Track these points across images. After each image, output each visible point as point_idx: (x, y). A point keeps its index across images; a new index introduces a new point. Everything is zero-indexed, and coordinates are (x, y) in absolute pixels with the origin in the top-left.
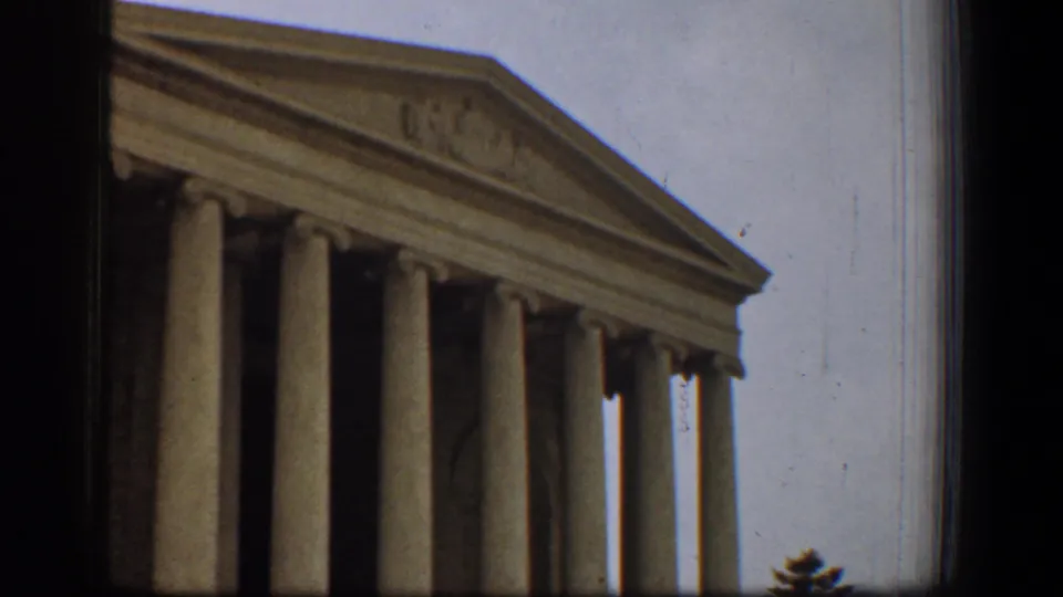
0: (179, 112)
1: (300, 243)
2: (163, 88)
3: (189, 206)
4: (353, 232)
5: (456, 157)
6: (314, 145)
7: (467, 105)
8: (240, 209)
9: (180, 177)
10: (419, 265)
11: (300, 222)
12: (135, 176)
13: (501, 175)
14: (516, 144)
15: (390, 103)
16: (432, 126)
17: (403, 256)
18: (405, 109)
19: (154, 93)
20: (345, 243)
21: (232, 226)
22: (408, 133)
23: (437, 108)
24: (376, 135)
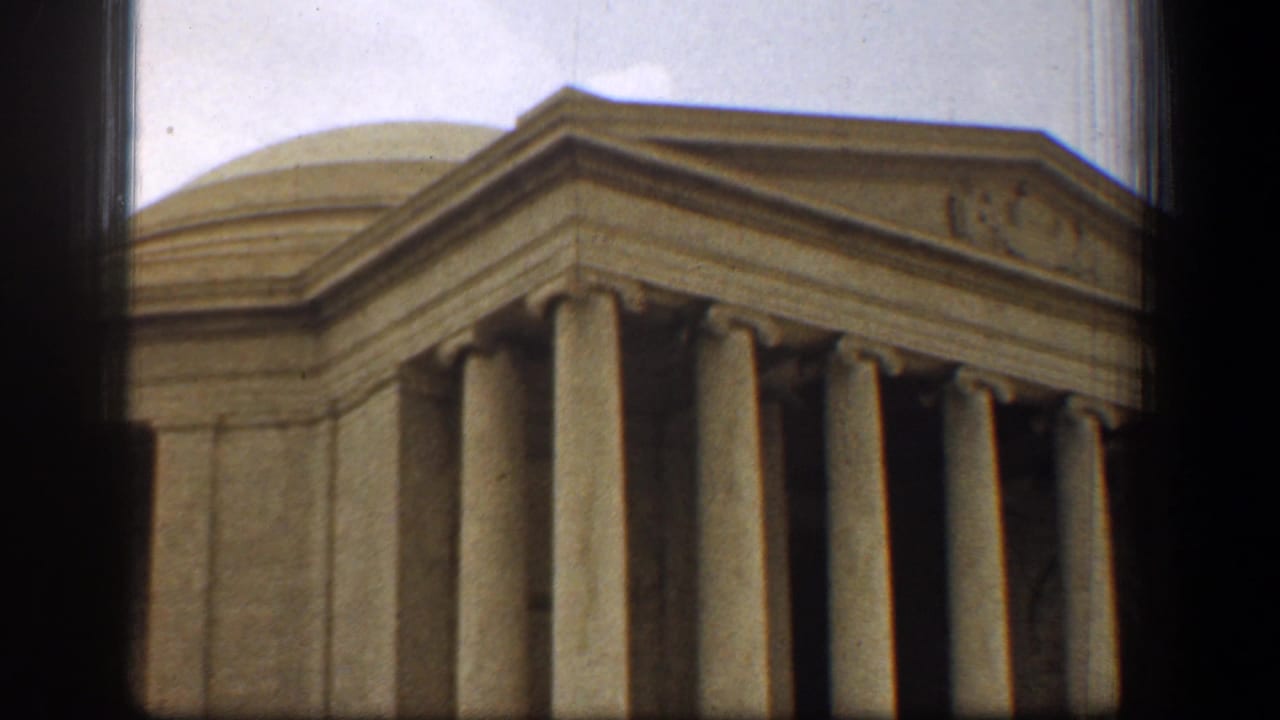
0: (694, 226)
1: (845, 370)
2: (673, 201)
3: (715, 339)
4: (901, 352)
5: (1011, 253)
6: (851, 253)
7: (1020, 192)
8: (773, 337)
9: (702, 304)
10: (980, 385)
11: (842, 345)
12: (650, 306)
13: (1061, 270)
14: (1078, 232)
15: (932, 197)
16: (982, 219)
17: (962, 375)
18: (951, 202)
19: (665, 209)
20: (896, 368)
21: (766, 357)
22: (956, 230)
23: (986, 199)
24: (918, 236)
